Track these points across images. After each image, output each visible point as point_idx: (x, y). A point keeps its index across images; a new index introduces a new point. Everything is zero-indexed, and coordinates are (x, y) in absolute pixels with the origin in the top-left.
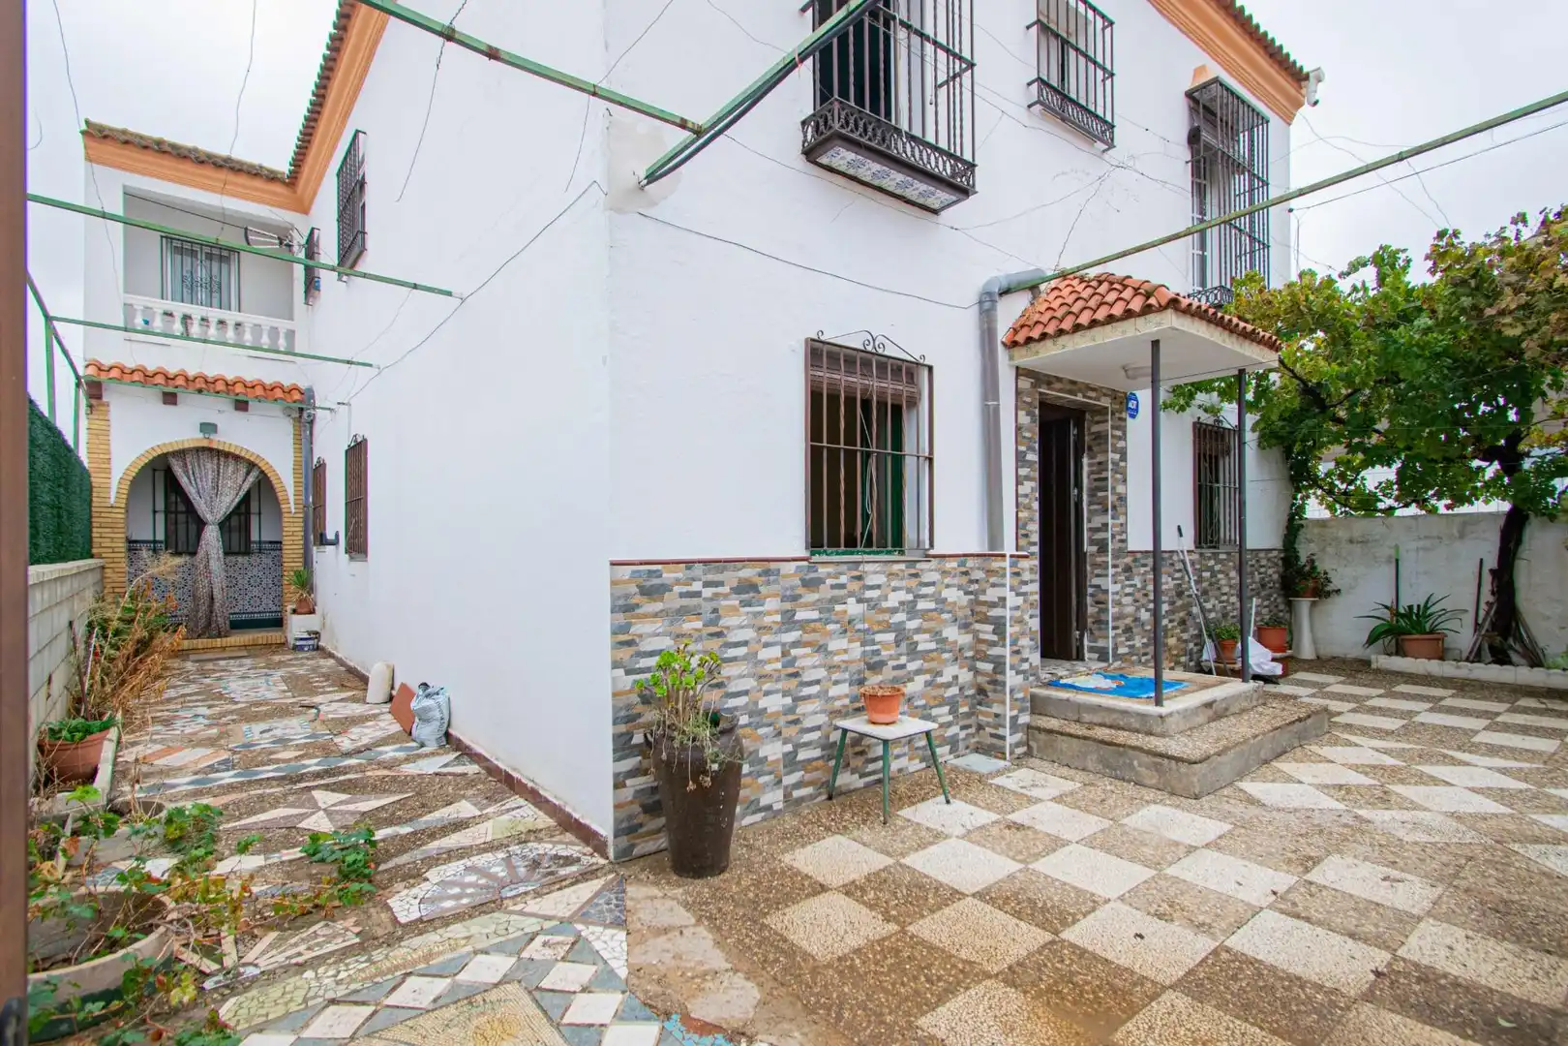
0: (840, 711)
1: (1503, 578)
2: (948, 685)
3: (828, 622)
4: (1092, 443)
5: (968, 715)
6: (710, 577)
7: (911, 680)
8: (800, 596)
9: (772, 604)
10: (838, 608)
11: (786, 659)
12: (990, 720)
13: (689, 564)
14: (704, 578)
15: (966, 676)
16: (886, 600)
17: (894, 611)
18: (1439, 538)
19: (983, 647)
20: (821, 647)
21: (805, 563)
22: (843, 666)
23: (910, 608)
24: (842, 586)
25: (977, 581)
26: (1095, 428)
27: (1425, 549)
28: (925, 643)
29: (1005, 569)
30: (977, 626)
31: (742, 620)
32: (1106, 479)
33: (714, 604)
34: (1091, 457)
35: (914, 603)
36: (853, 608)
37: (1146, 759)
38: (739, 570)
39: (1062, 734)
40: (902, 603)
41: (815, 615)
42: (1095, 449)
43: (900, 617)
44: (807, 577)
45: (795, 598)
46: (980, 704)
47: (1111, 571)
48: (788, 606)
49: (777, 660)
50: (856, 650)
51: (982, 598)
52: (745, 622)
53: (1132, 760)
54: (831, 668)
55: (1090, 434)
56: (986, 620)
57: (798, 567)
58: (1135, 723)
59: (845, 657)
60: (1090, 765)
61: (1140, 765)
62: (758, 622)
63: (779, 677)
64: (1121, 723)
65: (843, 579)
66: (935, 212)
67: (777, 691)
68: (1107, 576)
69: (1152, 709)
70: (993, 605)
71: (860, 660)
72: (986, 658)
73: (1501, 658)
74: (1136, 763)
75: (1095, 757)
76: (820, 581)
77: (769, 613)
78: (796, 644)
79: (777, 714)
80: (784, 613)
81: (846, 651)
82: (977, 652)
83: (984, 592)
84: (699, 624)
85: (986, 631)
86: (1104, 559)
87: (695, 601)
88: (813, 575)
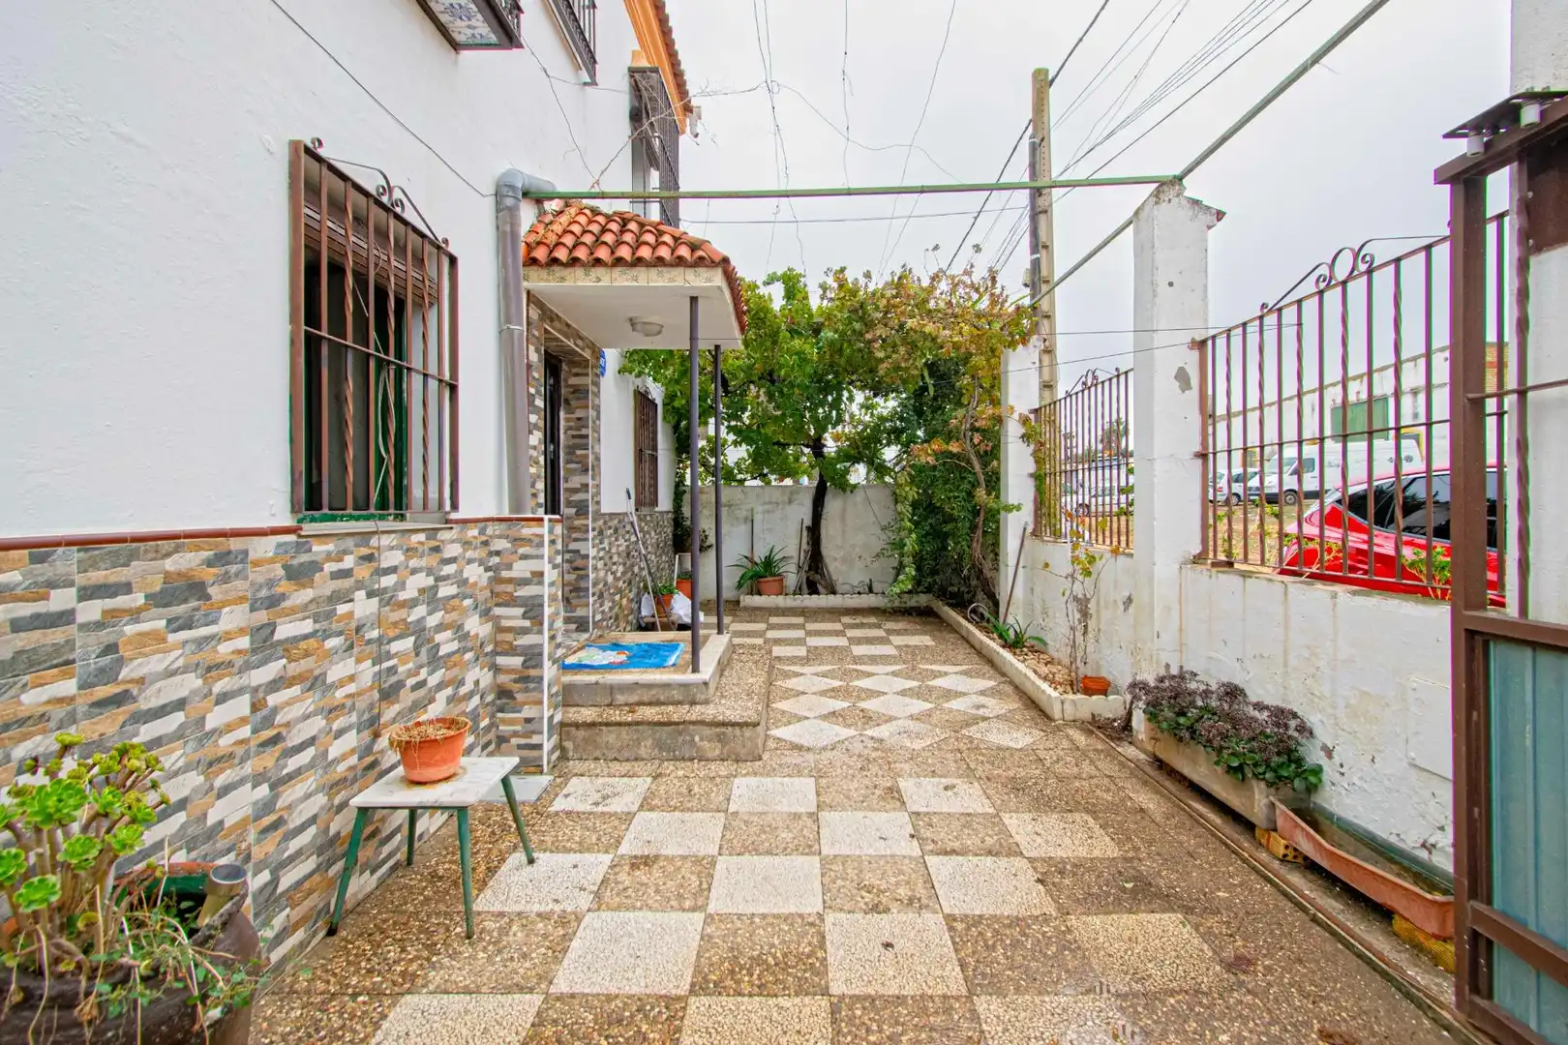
0: (345, 779)
1: (814, 531)
2: (470, 695)
3: (327, 635)
4: (571, 397)
5: (488, 729)
6: (97, 576)
7: (432, 700)
8: (283, 597)
9: (233, 618)
10: (342, 609)
11: (259, 715)
12: (518, 728)
13: (40, 549)
14: (80, 579)
15: (486, 678)
16: (404, 589)
17: (412, 603)
18: (777, 503)
19: (509, 637)
20: (316, 678)
21: (292, 538)
22: (349, 703)
23: (429, 596)
24: (346, 574)
25: (498, 553)
26: (573, 381)
27: (768, 512)
28: (447, 643)
29: (542, 536)
30: (498, 611)
31: (174, 658)
32: (587, 437)
33: (105, 636)
34: (569, 411)
35: (434, 589)
36: (363, 607)
37: (707, 731)
38: (168, 555)
39: (607, 724)
40: (422, 591)
41: (308, 626)
42: (573, 403)
43: (420, 611)
44: (295, 562)
45: (273, 602)
46: (501, 710)
47: (591, 535)
48: (262, 617)
49: (243, 721)
50: (367, 671)
51: (505, 574)
52: (180, 663)
53: (693, 736)
54: (332, 712)
55: (568, 386)
56: (512, 601)
57: (279, 545)
58: (677, 695)
59: (352, 688)
60: (643, 752)
61: (701, 739)
62: (206, 656)
63: (247, 752)
64: (662, 698)
65: (349, 562)
66: (456, 46)
67: (242, 782)
68: (587, 540)
69: (689, 677)
70: (523, 582)
71: (371, 688)
72: (512, 651)
73: (813, 590)
74: (697, 738)
75: (649, 743)
76: (315, 567)
77: (228, 636)
78: (275, 685)
79: (243, 824)
80: (255, 631)
81: (352, 678)
82: (496, 644)
83: (509, 567)
84: (68, 687)
85: (513, 616)
86: (584, 522)
87: (57, 636)
88: (304, 558)
